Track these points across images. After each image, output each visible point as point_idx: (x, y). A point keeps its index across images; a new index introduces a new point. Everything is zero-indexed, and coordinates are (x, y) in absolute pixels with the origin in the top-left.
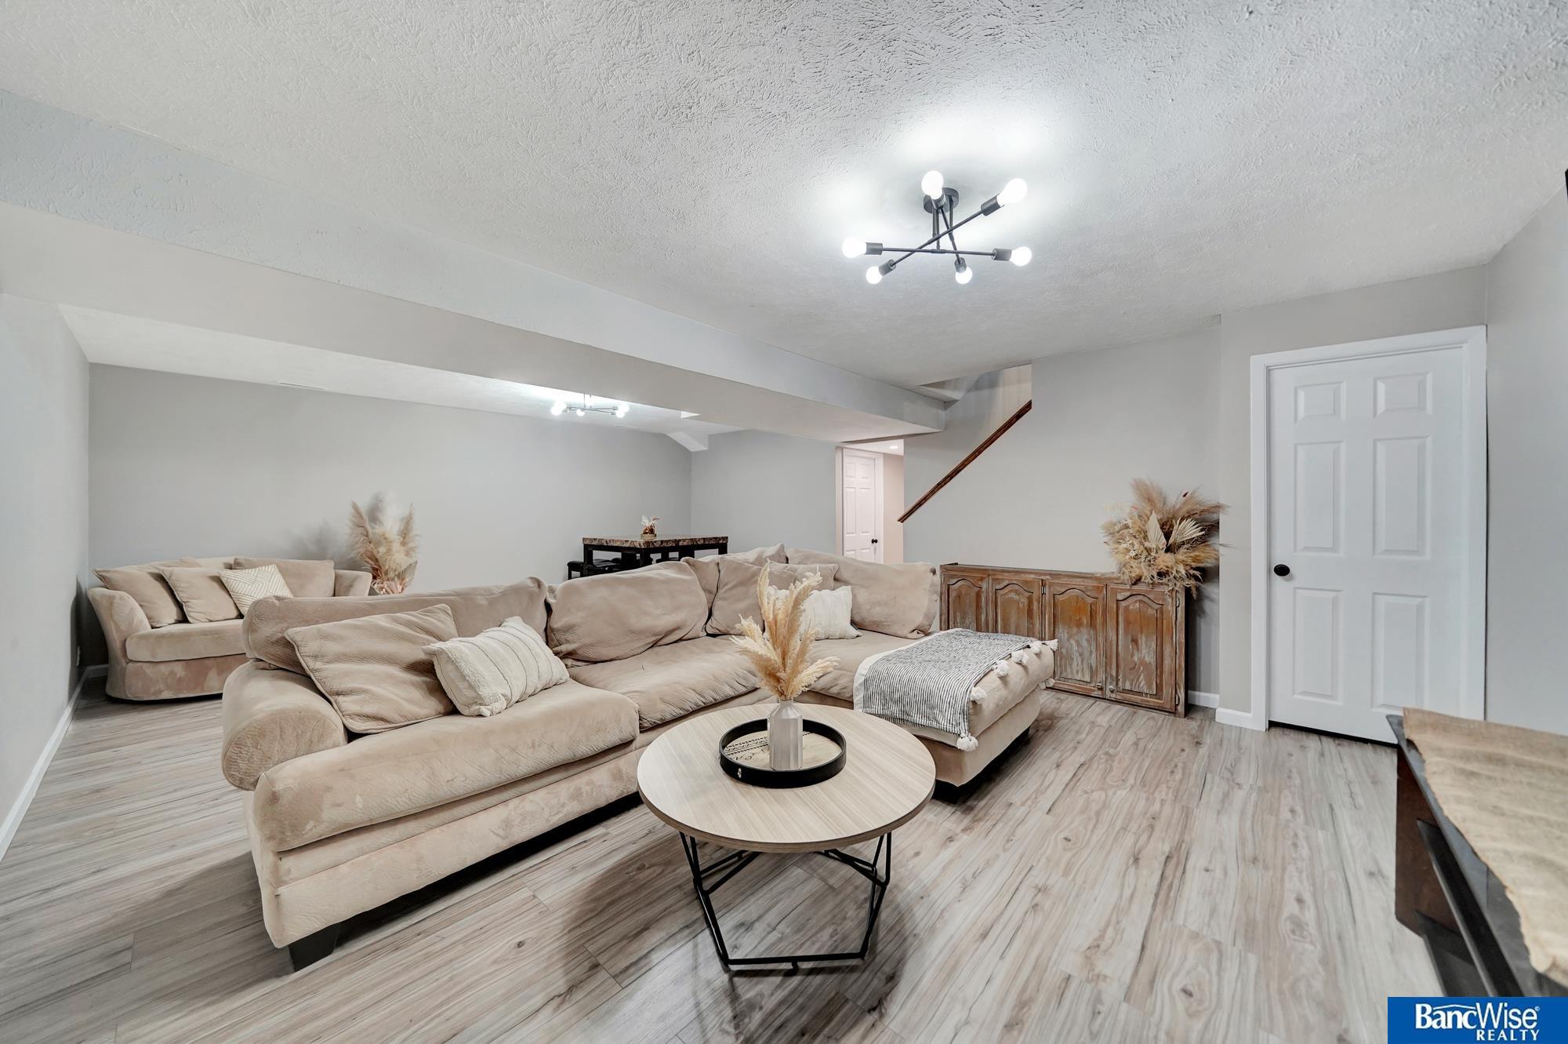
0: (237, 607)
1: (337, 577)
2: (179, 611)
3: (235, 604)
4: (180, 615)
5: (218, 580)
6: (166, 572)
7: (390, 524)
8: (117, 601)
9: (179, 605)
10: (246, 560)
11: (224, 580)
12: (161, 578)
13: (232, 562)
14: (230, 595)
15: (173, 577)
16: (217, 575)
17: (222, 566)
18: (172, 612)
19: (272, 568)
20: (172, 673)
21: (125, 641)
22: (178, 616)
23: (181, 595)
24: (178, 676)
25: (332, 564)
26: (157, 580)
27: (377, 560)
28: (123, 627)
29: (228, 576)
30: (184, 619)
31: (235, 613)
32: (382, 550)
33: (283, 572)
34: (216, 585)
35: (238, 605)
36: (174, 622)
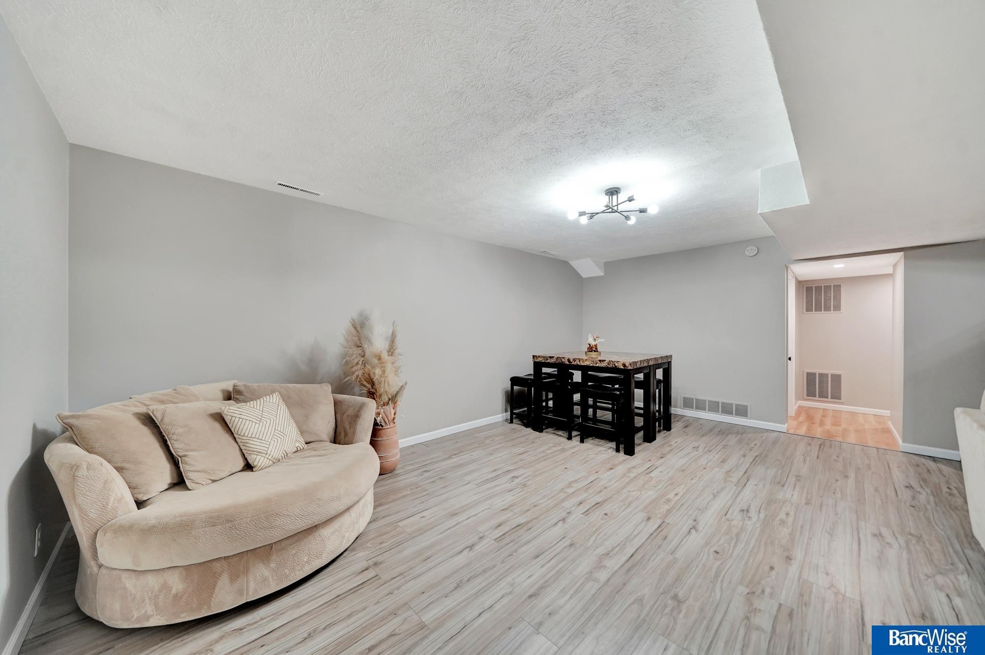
0: (243, 455)
1: (336, 403)
2: (175, 471)
3: (241, 450)
4: (175, 476)
5: (220, 418)
6: (157, 411)
7: (378, 343)
8: (83, 472)
9: (174, 461)
10: (245, 386)
11: (227, 419)
12: (149, 421)
13: (231, 389)
14: (235, 439)
15: (166, 420)
16: (219, 411)
17: (220, 395)
18: (164, 473)
19: (276, 398)
20: (165, 587)
21: (96, 534)
22: (172, 477)
23: (177, 445)
24: (174, 591)
25: (328, 388)
26: (144, 424)
27: (373, 384)
28: (93, 514)
29: (231, 410)
30: (179, 482)
31: (241, 464)
32: (378, 371)
33: (287, 400)
34: (217, 426)
35: (245, 452)
36: (166, 487)
